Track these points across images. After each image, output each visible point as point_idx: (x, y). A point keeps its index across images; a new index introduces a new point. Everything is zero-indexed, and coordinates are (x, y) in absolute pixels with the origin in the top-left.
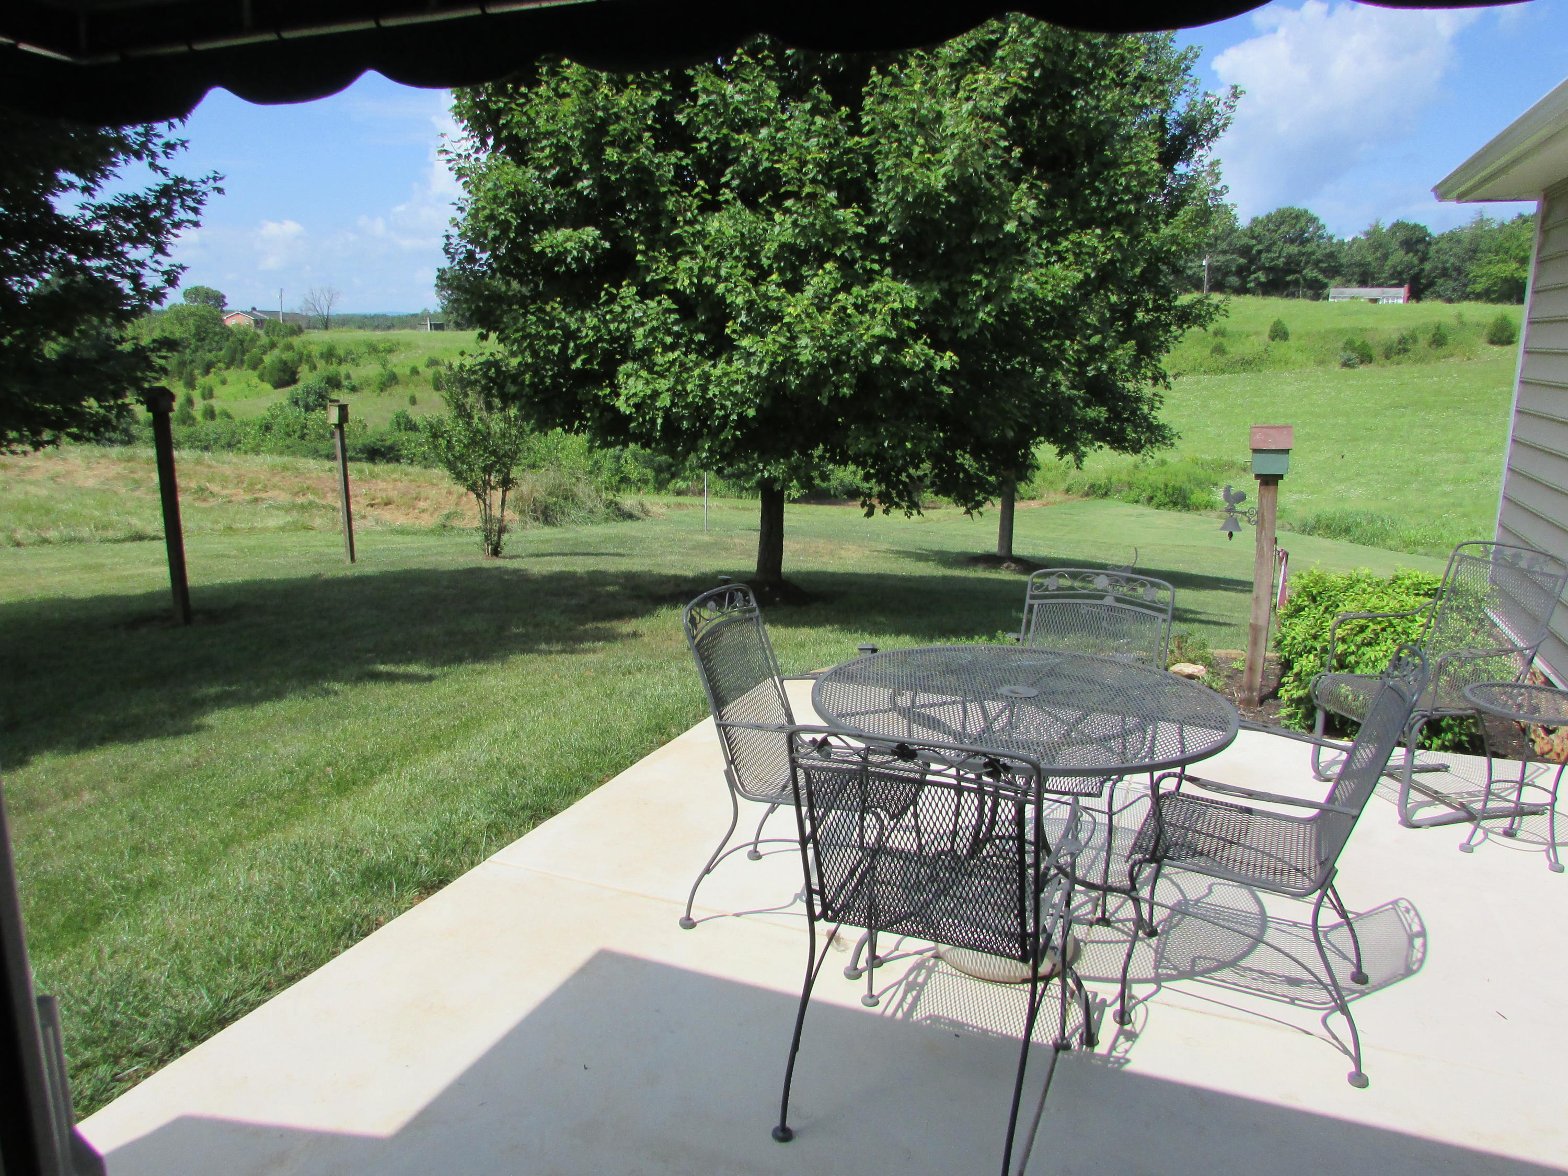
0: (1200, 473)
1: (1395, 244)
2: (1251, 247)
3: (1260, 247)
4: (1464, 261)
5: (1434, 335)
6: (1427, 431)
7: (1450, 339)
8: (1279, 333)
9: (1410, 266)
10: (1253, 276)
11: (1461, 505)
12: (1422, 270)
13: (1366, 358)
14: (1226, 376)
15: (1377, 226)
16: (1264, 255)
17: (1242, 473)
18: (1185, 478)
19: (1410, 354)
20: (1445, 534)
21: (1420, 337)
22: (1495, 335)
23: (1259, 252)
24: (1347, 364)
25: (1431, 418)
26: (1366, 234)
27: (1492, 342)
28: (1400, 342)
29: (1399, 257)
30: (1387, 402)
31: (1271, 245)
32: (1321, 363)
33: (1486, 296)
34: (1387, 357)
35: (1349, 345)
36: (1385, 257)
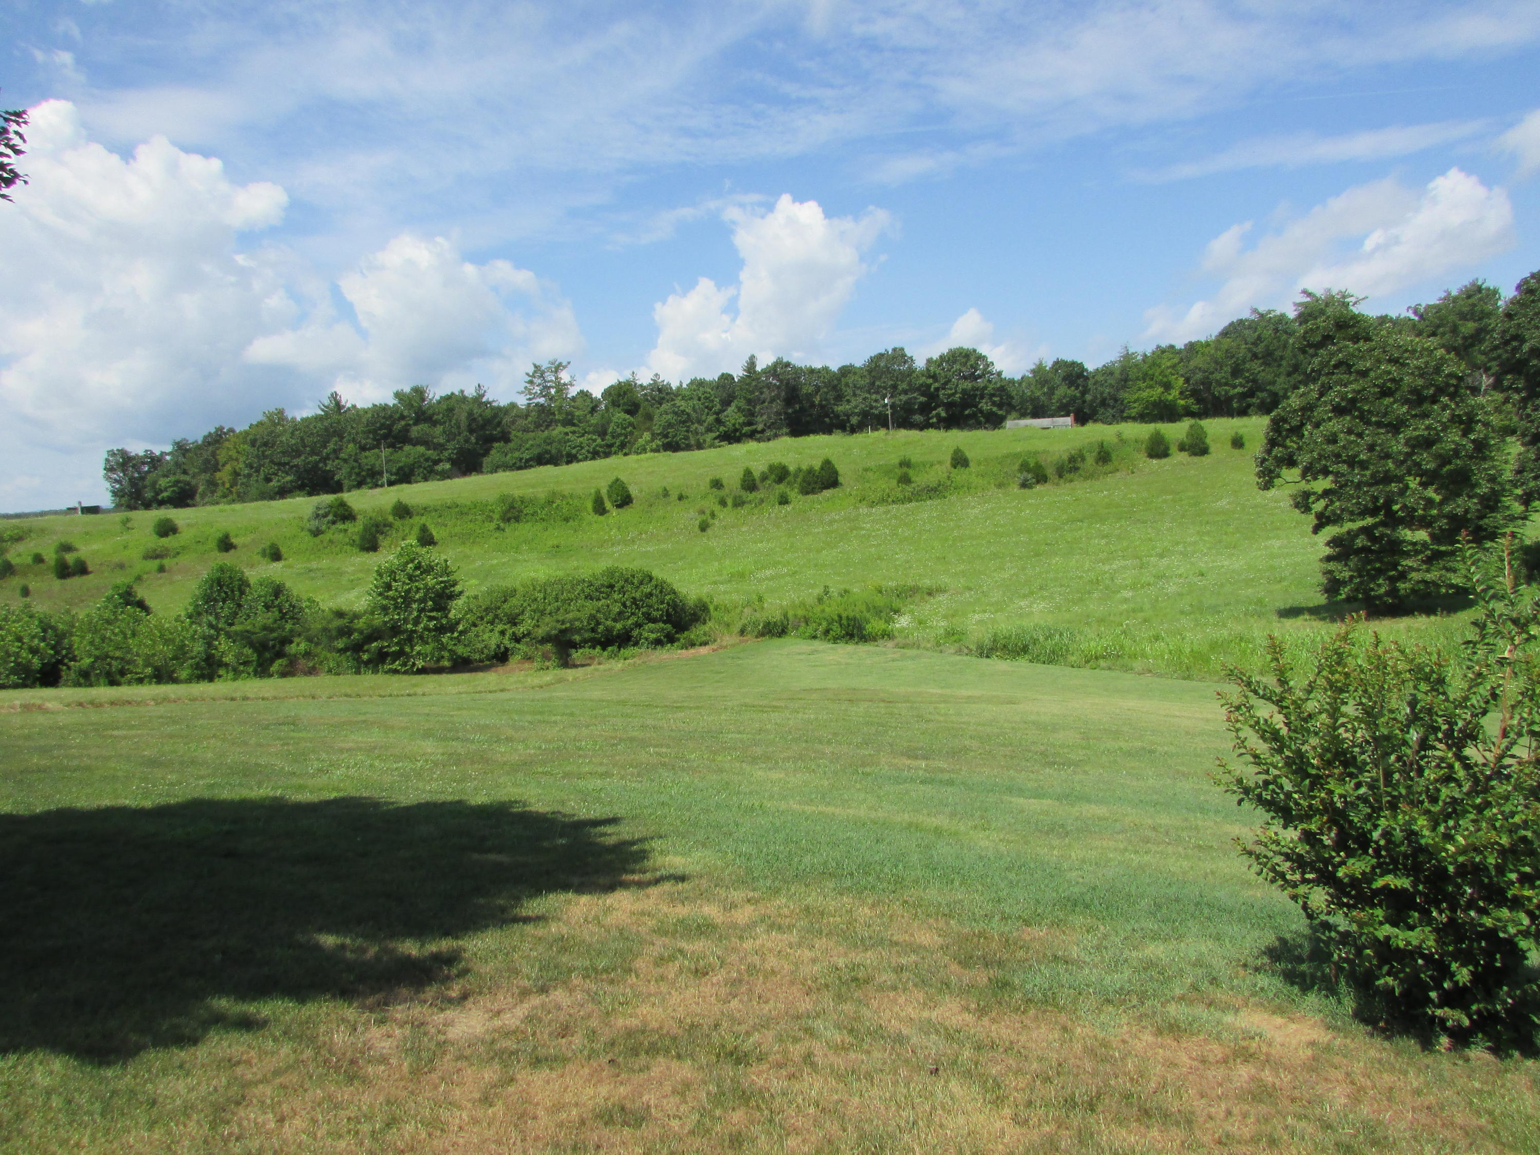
0: (880, 601)
1: (1058, 381)
2: (929, 386)
3: (937, 385)
4: (1118, 390)
5: (1099, 453)
6: (1103, 542)
7: (1114, 457)
8: (960, 461)
9: (1073, 399)
10: (934, 412)
11: (1142, 610)
12: (1084, 402)
13: (1041, 478)
14: (913, 504)
15: (1041, 364)
16: (941, 392)
17: (927, 598)
18: (864, 608)
19: (1080, 472)
20: (1127, 642)
21: (1087, 455)
22: (1152, 449)
23: (937, 389)
24: (1024, 485)
25: (1105, 528)
26: (1033, 371)
27: (1151, 456)
28: (1070, 461)
29: (1063, 391)
30: (1064, 517)
31: (946, 383)
32: (1000, 486)
33: (1143, 417)
34: (1061, 476)
35: (1024, 467)
36: (1052, 390)
